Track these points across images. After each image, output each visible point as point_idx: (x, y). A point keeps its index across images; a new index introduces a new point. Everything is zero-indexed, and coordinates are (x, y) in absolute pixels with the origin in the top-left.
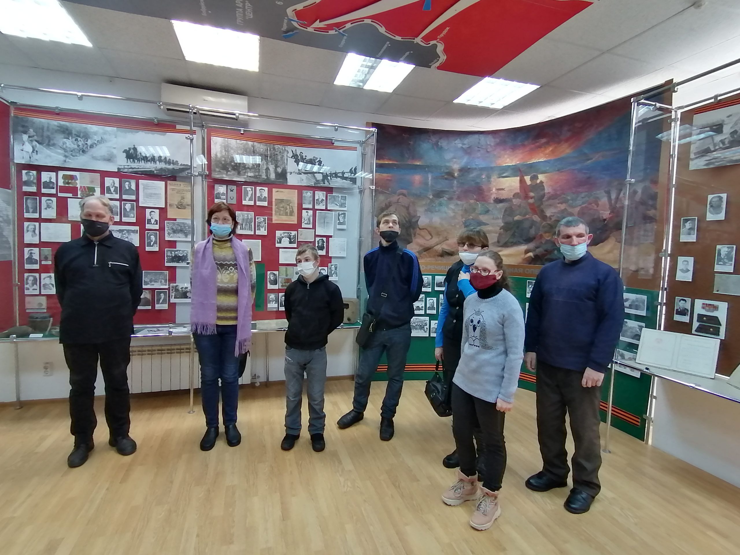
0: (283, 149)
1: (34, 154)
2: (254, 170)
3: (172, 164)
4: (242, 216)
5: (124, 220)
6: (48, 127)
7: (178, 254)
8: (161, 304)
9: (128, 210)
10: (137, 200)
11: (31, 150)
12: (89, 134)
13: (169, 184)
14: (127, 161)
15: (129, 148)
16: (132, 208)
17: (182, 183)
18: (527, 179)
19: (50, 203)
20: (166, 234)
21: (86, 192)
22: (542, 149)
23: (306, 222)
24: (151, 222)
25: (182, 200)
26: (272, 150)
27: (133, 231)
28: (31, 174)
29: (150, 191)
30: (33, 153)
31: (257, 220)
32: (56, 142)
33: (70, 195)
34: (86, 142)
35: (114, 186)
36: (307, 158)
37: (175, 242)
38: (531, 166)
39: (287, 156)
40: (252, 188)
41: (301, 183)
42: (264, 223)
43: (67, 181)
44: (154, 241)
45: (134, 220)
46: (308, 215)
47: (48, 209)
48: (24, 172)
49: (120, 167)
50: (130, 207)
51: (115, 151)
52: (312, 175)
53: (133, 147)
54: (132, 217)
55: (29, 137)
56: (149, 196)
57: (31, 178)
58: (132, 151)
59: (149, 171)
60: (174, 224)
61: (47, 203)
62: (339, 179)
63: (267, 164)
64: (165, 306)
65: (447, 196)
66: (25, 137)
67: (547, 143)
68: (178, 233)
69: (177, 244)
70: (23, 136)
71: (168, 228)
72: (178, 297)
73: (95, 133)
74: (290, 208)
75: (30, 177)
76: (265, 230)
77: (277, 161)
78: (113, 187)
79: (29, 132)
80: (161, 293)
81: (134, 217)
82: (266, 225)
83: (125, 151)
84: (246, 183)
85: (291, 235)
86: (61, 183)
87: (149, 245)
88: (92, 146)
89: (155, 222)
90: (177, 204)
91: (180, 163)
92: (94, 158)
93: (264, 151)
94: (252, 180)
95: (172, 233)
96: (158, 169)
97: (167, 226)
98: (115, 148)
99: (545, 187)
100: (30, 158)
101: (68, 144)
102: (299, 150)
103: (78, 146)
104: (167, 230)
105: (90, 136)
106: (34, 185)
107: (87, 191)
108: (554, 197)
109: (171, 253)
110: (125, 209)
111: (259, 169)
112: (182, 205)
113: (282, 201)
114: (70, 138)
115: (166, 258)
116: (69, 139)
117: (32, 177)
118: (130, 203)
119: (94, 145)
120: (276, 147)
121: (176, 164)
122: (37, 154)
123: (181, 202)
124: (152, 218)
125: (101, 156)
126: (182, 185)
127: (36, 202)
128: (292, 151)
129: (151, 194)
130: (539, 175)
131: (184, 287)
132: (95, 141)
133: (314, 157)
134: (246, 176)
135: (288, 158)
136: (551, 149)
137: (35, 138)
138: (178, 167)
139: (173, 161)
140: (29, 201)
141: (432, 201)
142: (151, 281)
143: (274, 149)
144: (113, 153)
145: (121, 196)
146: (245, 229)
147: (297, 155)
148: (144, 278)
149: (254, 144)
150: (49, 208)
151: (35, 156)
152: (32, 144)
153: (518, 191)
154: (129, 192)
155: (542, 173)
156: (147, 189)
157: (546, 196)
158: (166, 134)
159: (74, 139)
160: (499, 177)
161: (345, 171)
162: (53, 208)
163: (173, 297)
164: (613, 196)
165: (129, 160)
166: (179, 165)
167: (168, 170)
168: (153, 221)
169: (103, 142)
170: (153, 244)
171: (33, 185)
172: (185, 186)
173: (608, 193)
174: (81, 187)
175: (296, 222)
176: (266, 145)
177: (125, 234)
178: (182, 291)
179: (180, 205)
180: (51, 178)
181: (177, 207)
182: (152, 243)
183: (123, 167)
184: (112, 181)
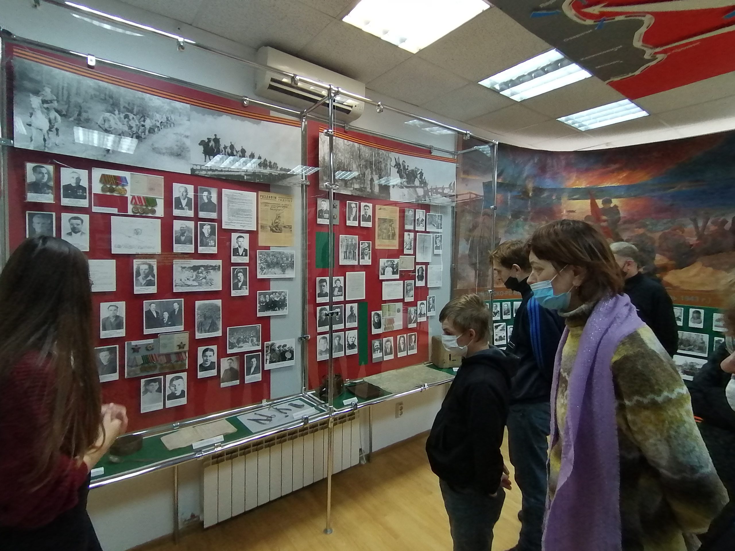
0: (387, 155)
1: (52, 135)
2: (359, 181)
3: (268, 168)
4: (346, 241)
5: (201, 251)
6: (78, 89)
7: (273, 298)
8: (252, 374)
9: (206, 235)
10: (219, 221)
11: (46, 126)
12: (148, 109)
13: (261, 196)
14: (206, 157)
15: (208, 139)
16: (212, 233)
17: (277, 196)
18: (599, 203)
19: (78, 225)
20: (258, 270)
21: (142, 205)
22: (615, 174)
23: (407, 247)
24: (238, 253)
25: (277, 219)
26: (376, 155)
27: (214, 268)
28: (44, 170)
29: (236, 206)
30: (50, 132)
31: (361, 246)
32: (90, 117)
33: (115, 211)
34: (142, 123)
35: (186, 197)
36: (410, 169)
37: (269, 280)
38: (602, 190)
39: (390, 164)
40: (356, 204)
41: (403, 198)
42: (368, 250)
43: (109, 186)
44: (242, 280)
45: (214, 250)
46: (409, 238)
47: (73, 233)
48: (29, 166)
49: (195, 167)
50: (209, 230)
51: (188, 142)
52: (414, 189)
53: (214, 137)
54: (211, 246)
55: (44, 102)
56: (236, 213)
57: (43, 179)
58: (212, 143)
59: (237, 175)
60: (268, 254)
61: (72, 224)
62: (439, 195)
63: (372, 173)
64: (258, 377)
65: (523, 217)
66: (35, 101)
67: (620, 170)
68: (274, 267)
69: (272, 283)
70: (31, 99)
71: (261, 260)
72: (274, 360)
73: (158, 110)
74: (392, 230)
75: (41, 175)
76: (369, 259)
77: (381, 169)
78: (184, 199)
79: (43, 93)
80: (253, 357)
81: (215, 246)
82: (371, 252)
83: (202, 143)
84: (352, 198)
85: (394, 263)
86: (97, 188)
87: (236, 288)
88: (152, 131)
89: (244, 253)
90: (271, 225)
91: (280, 166)
92: (155, 150)
93: (369, 157)
94: (358, 193)
95: (266, 267)
96: (250, 173)
97: (260, 257)
98: (187, 137)
99: (620, 212)
100: (45, 140)
101: (112, 122)
102: (403, 158)
103: (131, 127)
104: (260, 264)
105: (149, 113)
106: (50, 191)
107: (144, 204)
108: (630, 221)
109: (265, 297)
110: (202, 233)
111: (364, 180)
112: (277, 226)
113: (385, 220)
114: (117, 112)
115: (258, 305)
116: (114, 114)
117: (46, 176)
118: (209, 224)
119: (156, 130)
120: (381, 152)
121: (274, 168)
122: (57, 134)
123: (277, 223)
124: (240, 247)
125: (166, 148)
126: (277, 198)
127: (49, 222)
128: (396, 159)
129: (239, 210)
130: (612, 200)
131: (282, 345)
132: (157, 122)
133: (416, 168)
134: (352, 189)
135: (391, 167)
136: (625, 175)
137: (55, 104)
138: (277, 172)
139: (270, 162)
140: (36, 220)
141: (511, 222)
142: (238, 342)
143: (378, 154)
144: (184, 144)
145: (196, 213)
146: (349, 259)
147: (399, 164)
148: (229, 338)
149: (360, 146)
150: (76, 233)
151: (53, 139)
152: (48, 114)
153: (590, 213)
154: (209, 206)
155: (617, 197)
156: (233, 202)
157: (621, 220)
158: (260, 122)
159: (122, 116)
160: (570, 200)
161: (444, 187)
162: (83, 233)
163: (268, 361)
164: (700, 224)
165: (207, 156)
166: (279, 169)
167: (263, 175)
168: (241, 251)
169: (169, 126)
170: (242, 285)
171: (47, 191)
172: (281, 200)
173: (695, 221)
174: (134, 197)
175: (397, 248)
176: (371, 149)
177: (202, 273)
178: (280, 350)
179: (275, 227)
180: (78, 180)
181: (272, 230)
182: (240, 284)
183: (199, 168)
184: (182, 190)
